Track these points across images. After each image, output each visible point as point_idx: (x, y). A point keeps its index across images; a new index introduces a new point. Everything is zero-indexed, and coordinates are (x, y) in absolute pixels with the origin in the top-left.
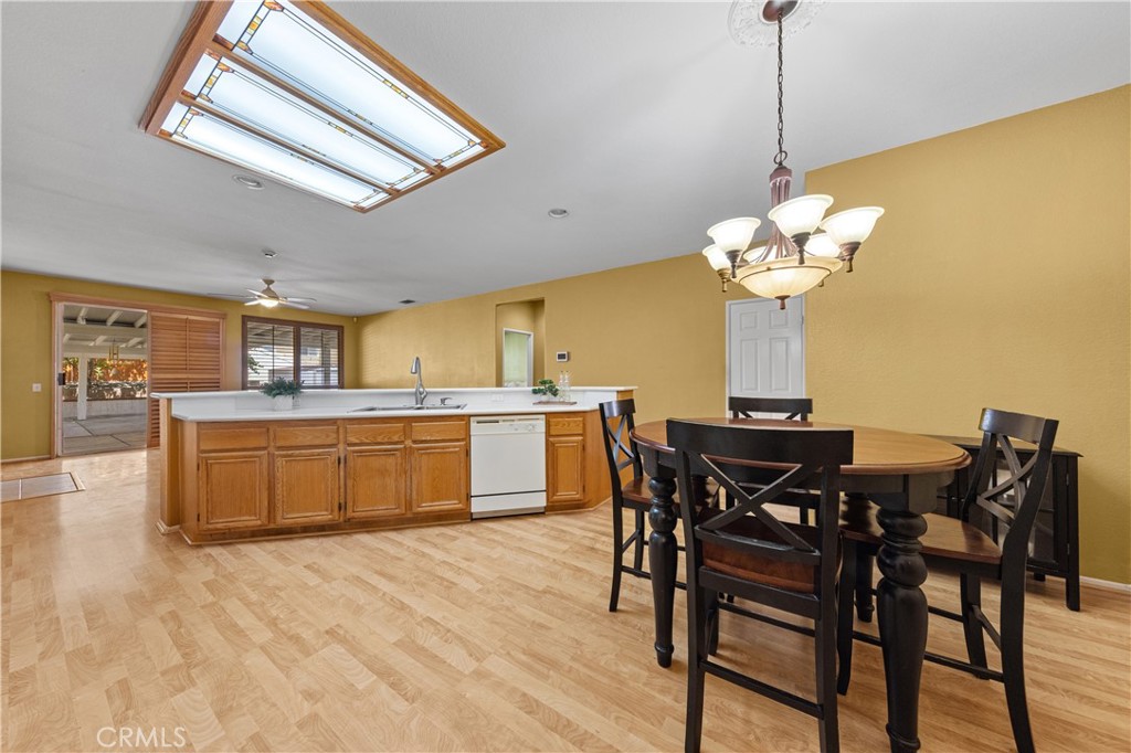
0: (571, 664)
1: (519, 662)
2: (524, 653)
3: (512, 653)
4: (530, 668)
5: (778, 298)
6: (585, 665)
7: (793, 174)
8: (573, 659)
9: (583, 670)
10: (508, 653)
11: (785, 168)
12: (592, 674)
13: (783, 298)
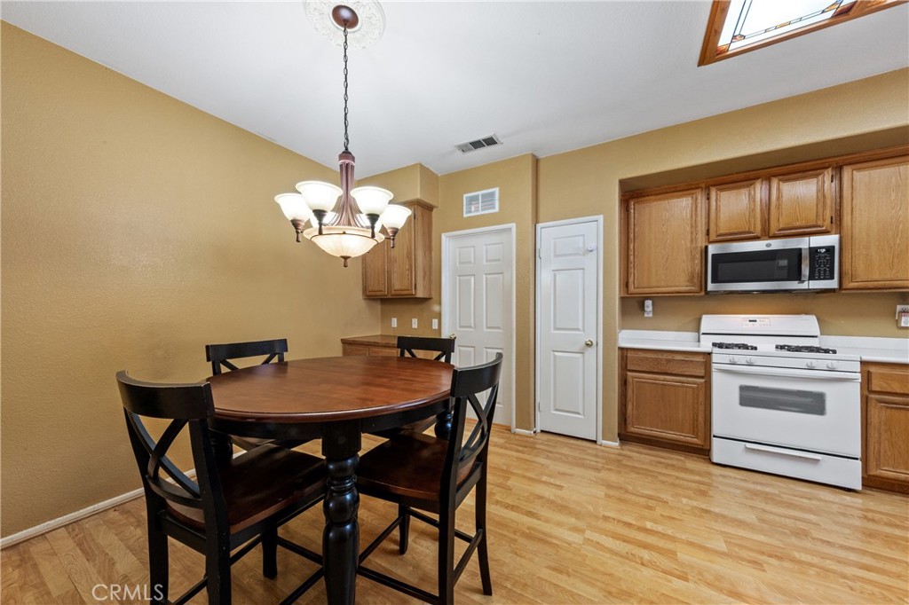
0: (516, 537)
1: (557, 538)
2: (557, 545)
3: (567, 545)
4: (545, 534)
5: (342, 257)
6: (505, 536)
7: (356, 160)
8: (516, 540)
9: (505, 533)
10: (570, 544)
11: (350, 153)
12: (501, 531)
13: (346, 258)
